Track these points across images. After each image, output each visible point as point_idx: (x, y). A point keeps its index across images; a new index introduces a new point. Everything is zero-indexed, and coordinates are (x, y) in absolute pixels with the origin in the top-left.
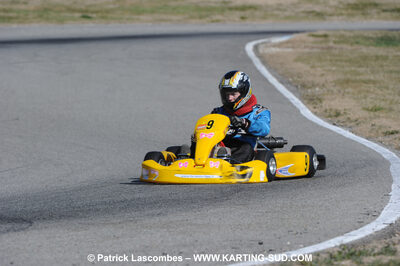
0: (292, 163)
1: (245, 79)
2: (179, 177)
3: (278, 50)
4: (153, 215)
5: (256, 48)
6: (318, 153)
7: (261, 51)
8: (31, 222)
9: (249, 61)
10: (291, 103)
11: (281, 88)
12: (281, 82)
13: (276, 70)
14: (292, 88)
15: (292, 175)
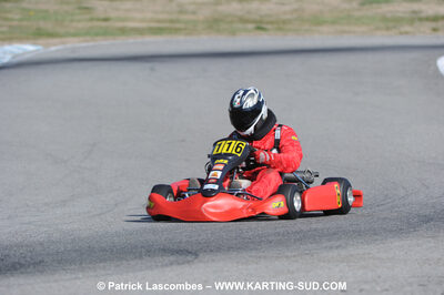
4: (331, 248)
8: (196, 255)
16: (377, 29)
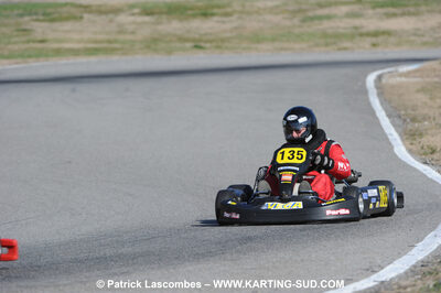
3: (404, 79)
5: (379, 78)
7: (384, 81)
9: (365, 92)
10: (387, 139)
11: (385, 122)
12: (389, 116)
13: (390, 102)
14: (398, 122)
16: (317, 45)
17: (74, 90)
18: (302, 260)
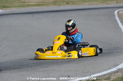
0: (89, 51)
1: (74, 23)
2: (47, 57)
5: (118, 12)
6: (99, 48)
15: (89, 55)
16: (101, 3)
17: (33, 16)
18: (97, 63)
